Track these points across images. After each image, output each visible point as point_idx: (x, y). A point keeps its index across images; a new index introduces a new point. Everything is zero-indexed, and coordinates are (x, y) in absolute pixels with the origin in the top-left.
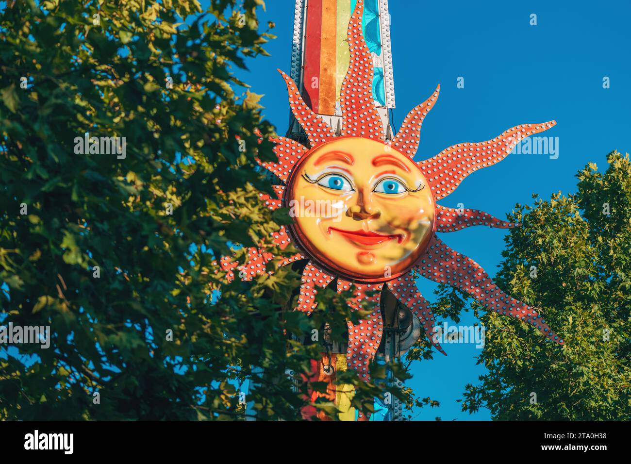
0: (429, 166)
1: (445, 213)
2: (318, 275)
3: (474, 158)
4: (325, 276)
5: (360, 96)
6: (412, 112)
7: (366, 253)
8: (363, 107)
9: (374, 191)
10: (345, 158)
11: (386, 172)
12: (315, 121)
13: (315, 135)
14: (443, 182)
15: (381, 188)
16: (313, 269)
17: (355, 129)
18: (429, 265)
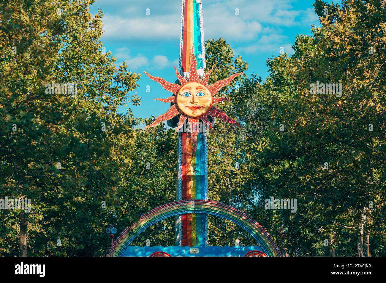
0: (211, 87)
3: (222, 84)
4: (185, 118)
5: (194, 71)
7: (194, 112)
8: (194, 74)
9: (196, 96)
10: (189, 88)
11: (200, 91)
13: (182, 82)
14: (214, 91)
16: (182, 116)
17: (192, 80)
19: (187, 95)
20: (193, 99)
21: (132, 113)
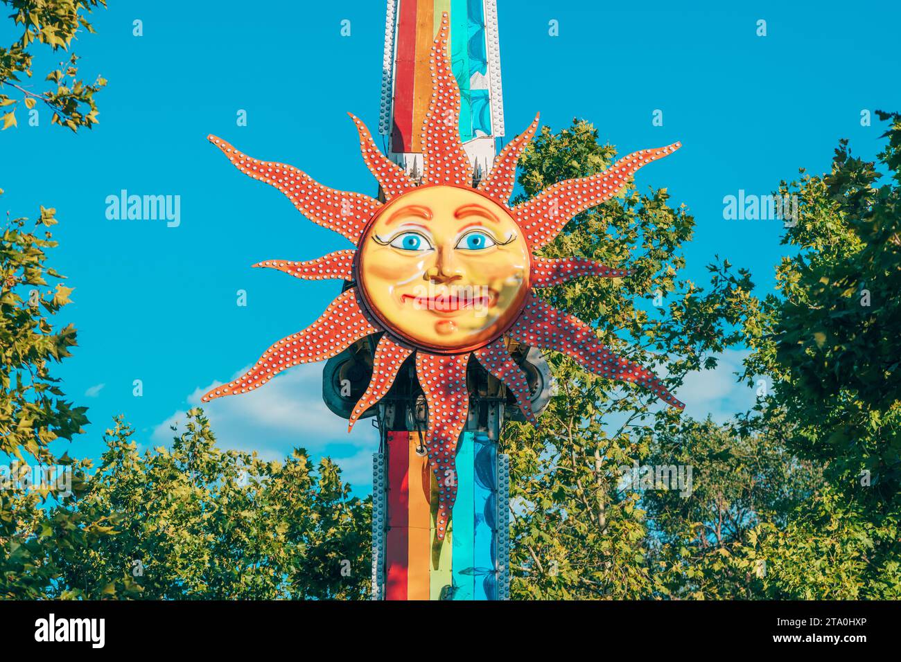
0: (526, 211)
1: (544, 265)
2: (393, 349)
3: (579, 197)
4: (402, 350)
5: (444, 135)
6: (506, 149)
7: (446, 322)
8: (448, 148)
9: (456, 248)
10: (423, 213)
11: (471, 225)
12: (391, 170)
13: (391, 186)
14: (542, 229)
15: (464, 243)
16: (388, 343)
17: (438, 175)
18: (525, 328)
19: (410, 245)
20: (439, 263)
21: (207, 430)
